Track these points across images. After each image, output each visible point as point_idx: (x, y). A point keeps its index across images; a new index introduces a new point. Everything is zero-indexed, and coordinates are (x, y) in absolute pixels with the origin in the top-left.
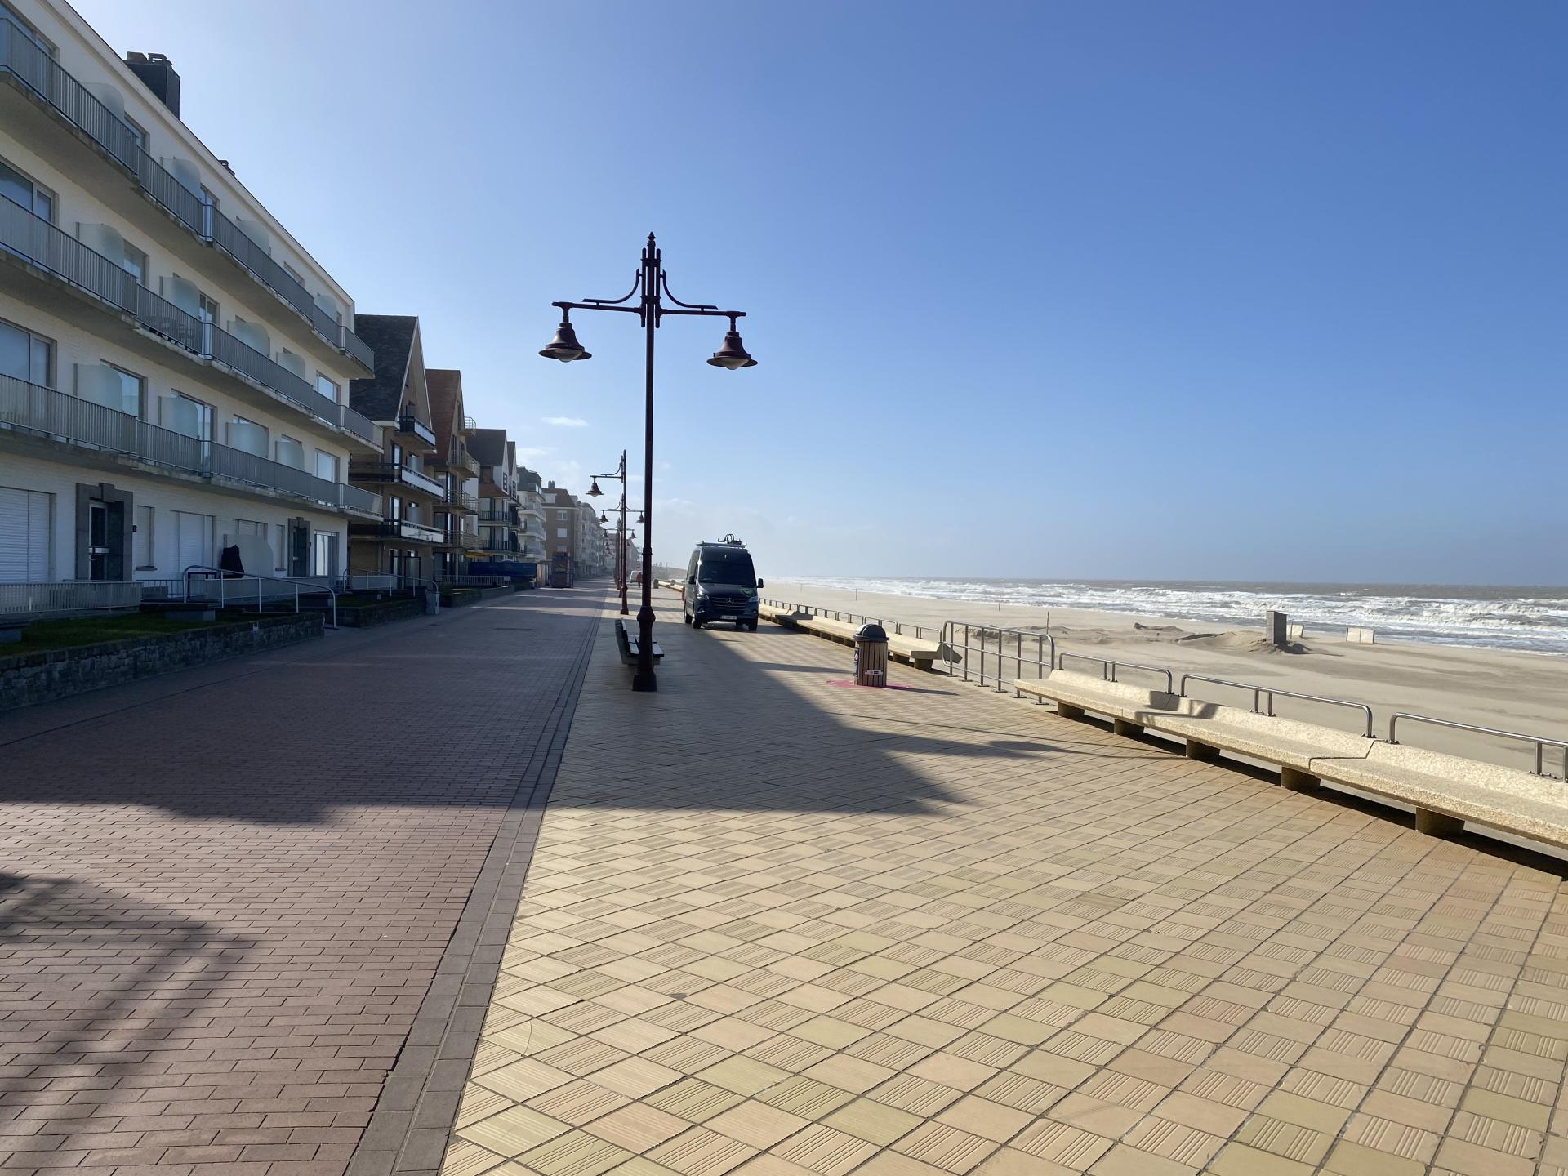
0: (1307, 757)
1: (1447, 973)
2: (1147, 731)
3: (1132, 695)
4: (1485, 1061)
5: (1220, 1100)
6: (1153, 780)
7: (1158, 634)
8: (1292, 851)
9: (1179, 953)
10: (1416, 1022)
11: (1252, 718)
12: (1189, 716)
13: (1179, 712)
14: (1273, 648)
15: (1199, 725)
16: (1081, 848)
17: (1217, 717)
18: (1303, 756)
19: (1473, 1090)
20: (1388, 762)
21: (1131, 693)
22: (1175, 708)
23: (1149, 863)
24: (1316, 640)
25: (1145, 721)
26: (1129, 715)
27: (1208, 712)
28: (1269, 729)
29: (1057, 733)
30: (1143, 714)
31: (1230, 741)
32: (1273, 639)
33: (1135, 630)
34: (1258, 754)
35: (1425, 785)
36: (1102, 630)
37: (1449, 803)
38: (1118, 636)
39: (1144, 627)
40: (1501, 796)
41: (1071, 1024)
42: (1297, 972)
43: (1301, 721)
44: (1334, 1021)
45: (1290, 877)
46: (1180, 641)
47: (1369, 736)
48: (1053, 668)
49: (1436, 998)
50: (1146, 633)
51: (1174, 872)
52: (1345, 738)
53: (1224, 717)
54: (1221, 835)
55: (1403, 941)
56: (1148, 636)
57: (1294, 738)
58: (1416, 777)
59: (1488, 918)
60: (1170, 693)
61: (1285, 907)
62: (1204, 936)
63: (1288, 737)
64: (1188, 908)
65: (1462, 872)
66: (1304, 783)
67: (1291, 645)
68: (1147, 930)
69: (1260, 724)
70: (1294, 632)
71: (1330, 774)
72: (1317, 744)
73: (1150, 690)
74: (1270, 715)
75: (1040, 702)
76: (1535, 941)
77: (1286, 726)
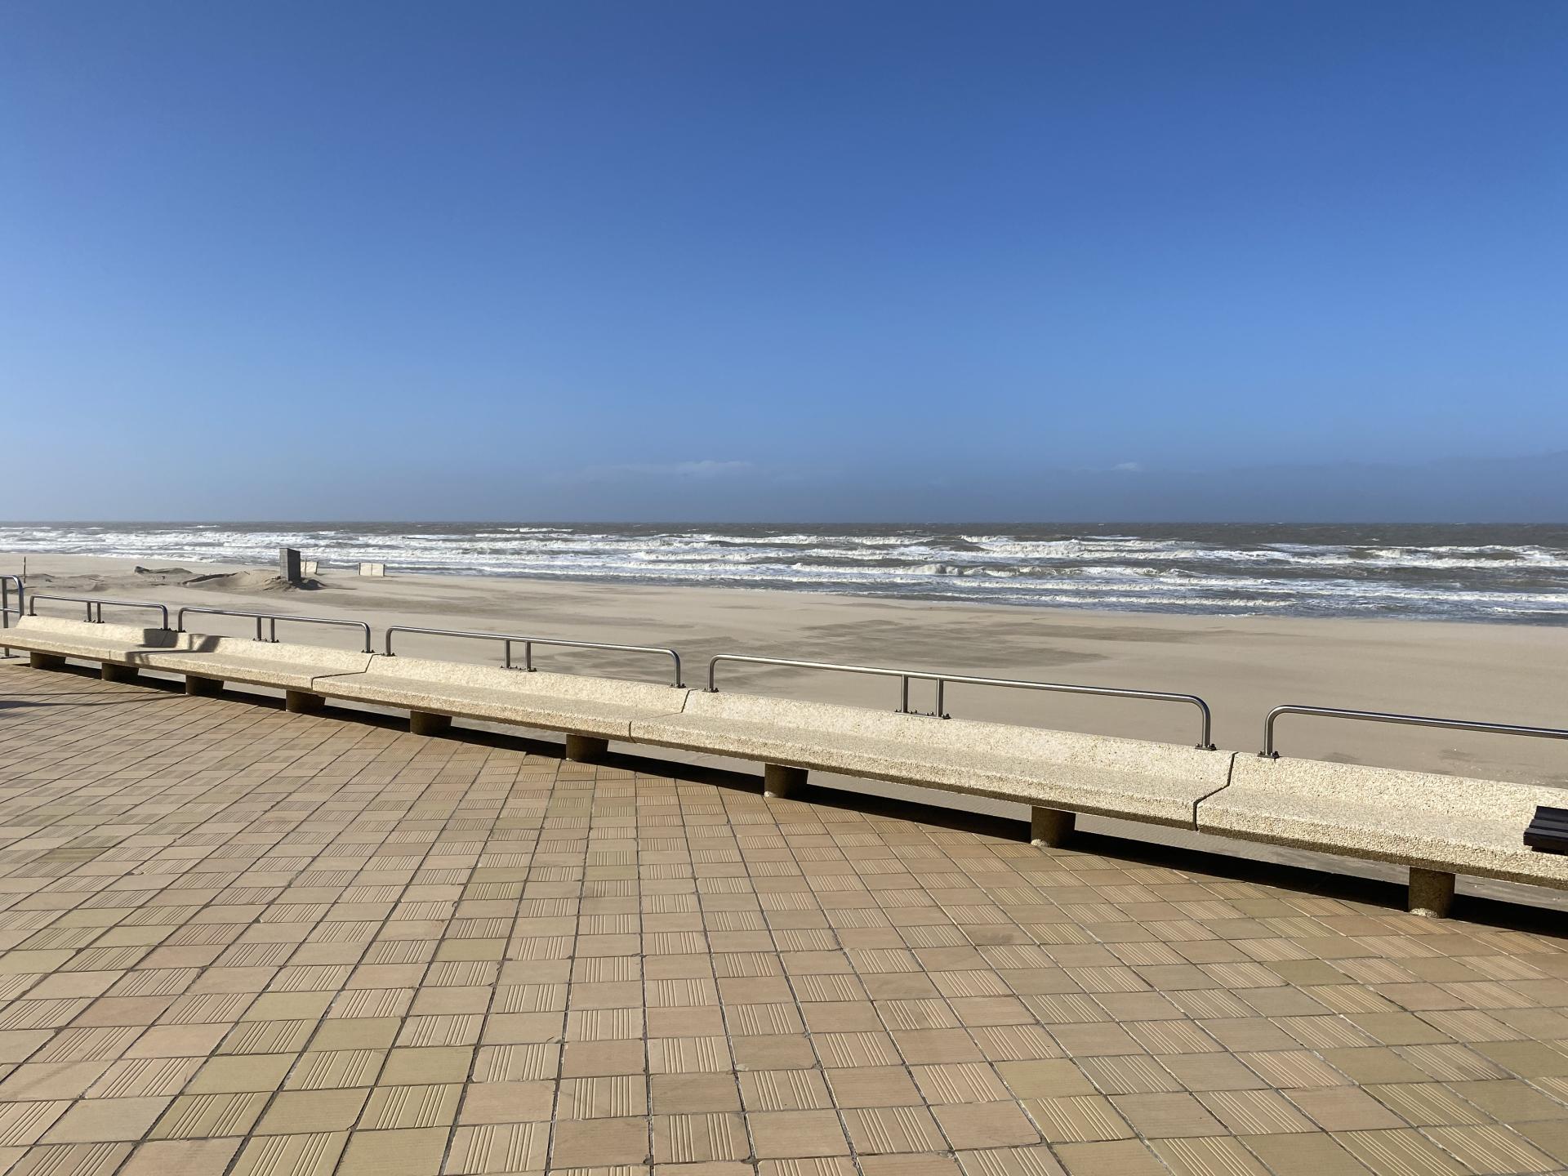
0: (309, 678)
1: (430, 849)
2: (142, 672)
3: (120, 636)
4: (457, 915)
5: (203, 1022)
6: (145, 722)
7: (164, 577)
8: (294, 769)
9: (166, 888)
10: (401, 897)
11: (254, 646)
12: (190, 651)
13: (178, 648)
14: (288, 586)
15: (199, 659)
16: (52, 803)
17: (219, 650)
18: (304, 677)
19: (446, 941)
20: (385, 673)
21: (121, 634)
22: (173, 643)
23: (136, 805)
24: (329, 576)
25: (138, 661)
26: (119, 656)
27: (210, 644)
28: (273, 656)
29: (29, 686)
30: (136, 654)
31: (231, 671)
32: (287, 577)
33: (137, 573)
34: (261, 680)
35: (417, 690)
36: (96, 576)
37: (436, 702)
38: (116, 581)
39: (148, 570)
40: (478, 690)
41: (24, 993)
42: (292, 879)
43: (304, 644)
44: (325, 915)
45: (291, 793)
46: (188, 584)
47: (368, 652)
48: (22, 614)
49: (419, 873)
50: (149, 577)
51: (162, 810)
52: (345, 656)
53: (226, 648)
54: (221, 764)
55: (393, 830)
56: (151, 580)
57: (298, 661)
58: (410, 683)
59: (466, 796)
60: (166, 629)
61: (284, 821)
62: (195, 866)
63: (291, 661)
64: (179, 842)
65: (448, 762)
66: (307, 703)
67: (305, 581)
68: (130, 873)
69: (263, 651)
70: (308, 569)
71: (332, 691)
72: (320, 665)
73: (143, 629)
74: (273, 641)
75: (8, 655)
76: (502, 808)
77: (289, 651)
